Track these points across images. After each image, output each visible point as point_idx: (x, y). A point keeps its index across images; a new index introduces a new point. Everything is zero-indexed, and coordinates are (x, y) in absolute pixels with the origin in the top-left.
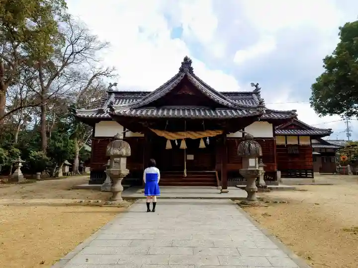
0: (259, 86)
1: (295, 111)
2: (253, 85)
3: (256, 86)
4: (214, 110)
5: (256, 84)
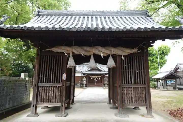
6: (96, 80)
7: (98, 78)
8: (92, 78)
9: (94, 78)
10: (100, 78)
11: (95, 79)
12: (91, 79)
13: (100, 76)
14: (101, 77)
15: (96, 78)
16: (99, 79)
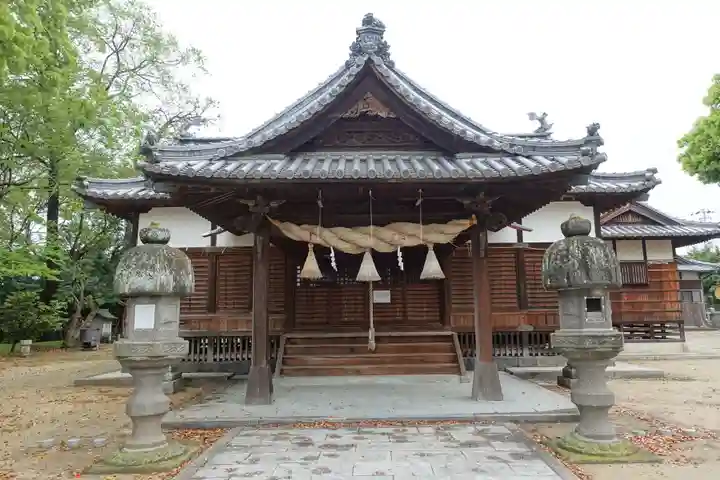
0: (548, 120)
1: (655, 171)
2: (532, 116)
3: (542, 120)
4: (451, 157)
5: (539, 115)
6: (382, 297)
7: (415, 255)
8: (322, 253)
9: (351, 262)
10: (441, 251)
11: (368, 270)
12: (311, 268)
13: (446, 233)
14: (461, 239)
15: (377, 257)
16: (432, 268)
